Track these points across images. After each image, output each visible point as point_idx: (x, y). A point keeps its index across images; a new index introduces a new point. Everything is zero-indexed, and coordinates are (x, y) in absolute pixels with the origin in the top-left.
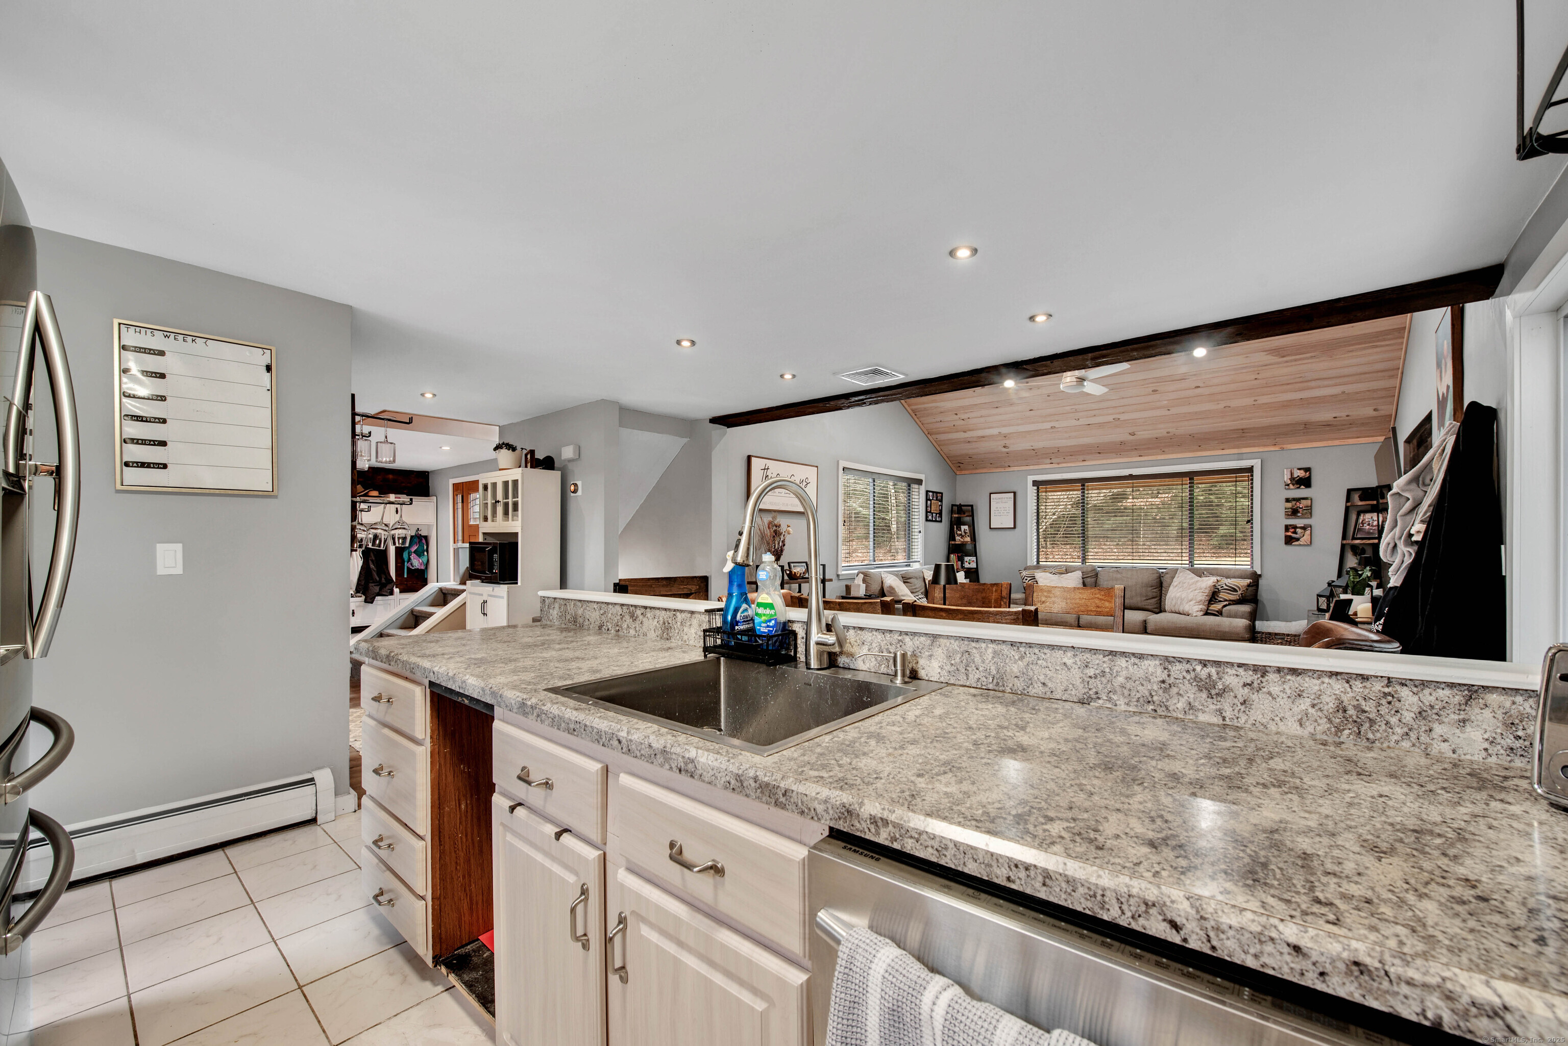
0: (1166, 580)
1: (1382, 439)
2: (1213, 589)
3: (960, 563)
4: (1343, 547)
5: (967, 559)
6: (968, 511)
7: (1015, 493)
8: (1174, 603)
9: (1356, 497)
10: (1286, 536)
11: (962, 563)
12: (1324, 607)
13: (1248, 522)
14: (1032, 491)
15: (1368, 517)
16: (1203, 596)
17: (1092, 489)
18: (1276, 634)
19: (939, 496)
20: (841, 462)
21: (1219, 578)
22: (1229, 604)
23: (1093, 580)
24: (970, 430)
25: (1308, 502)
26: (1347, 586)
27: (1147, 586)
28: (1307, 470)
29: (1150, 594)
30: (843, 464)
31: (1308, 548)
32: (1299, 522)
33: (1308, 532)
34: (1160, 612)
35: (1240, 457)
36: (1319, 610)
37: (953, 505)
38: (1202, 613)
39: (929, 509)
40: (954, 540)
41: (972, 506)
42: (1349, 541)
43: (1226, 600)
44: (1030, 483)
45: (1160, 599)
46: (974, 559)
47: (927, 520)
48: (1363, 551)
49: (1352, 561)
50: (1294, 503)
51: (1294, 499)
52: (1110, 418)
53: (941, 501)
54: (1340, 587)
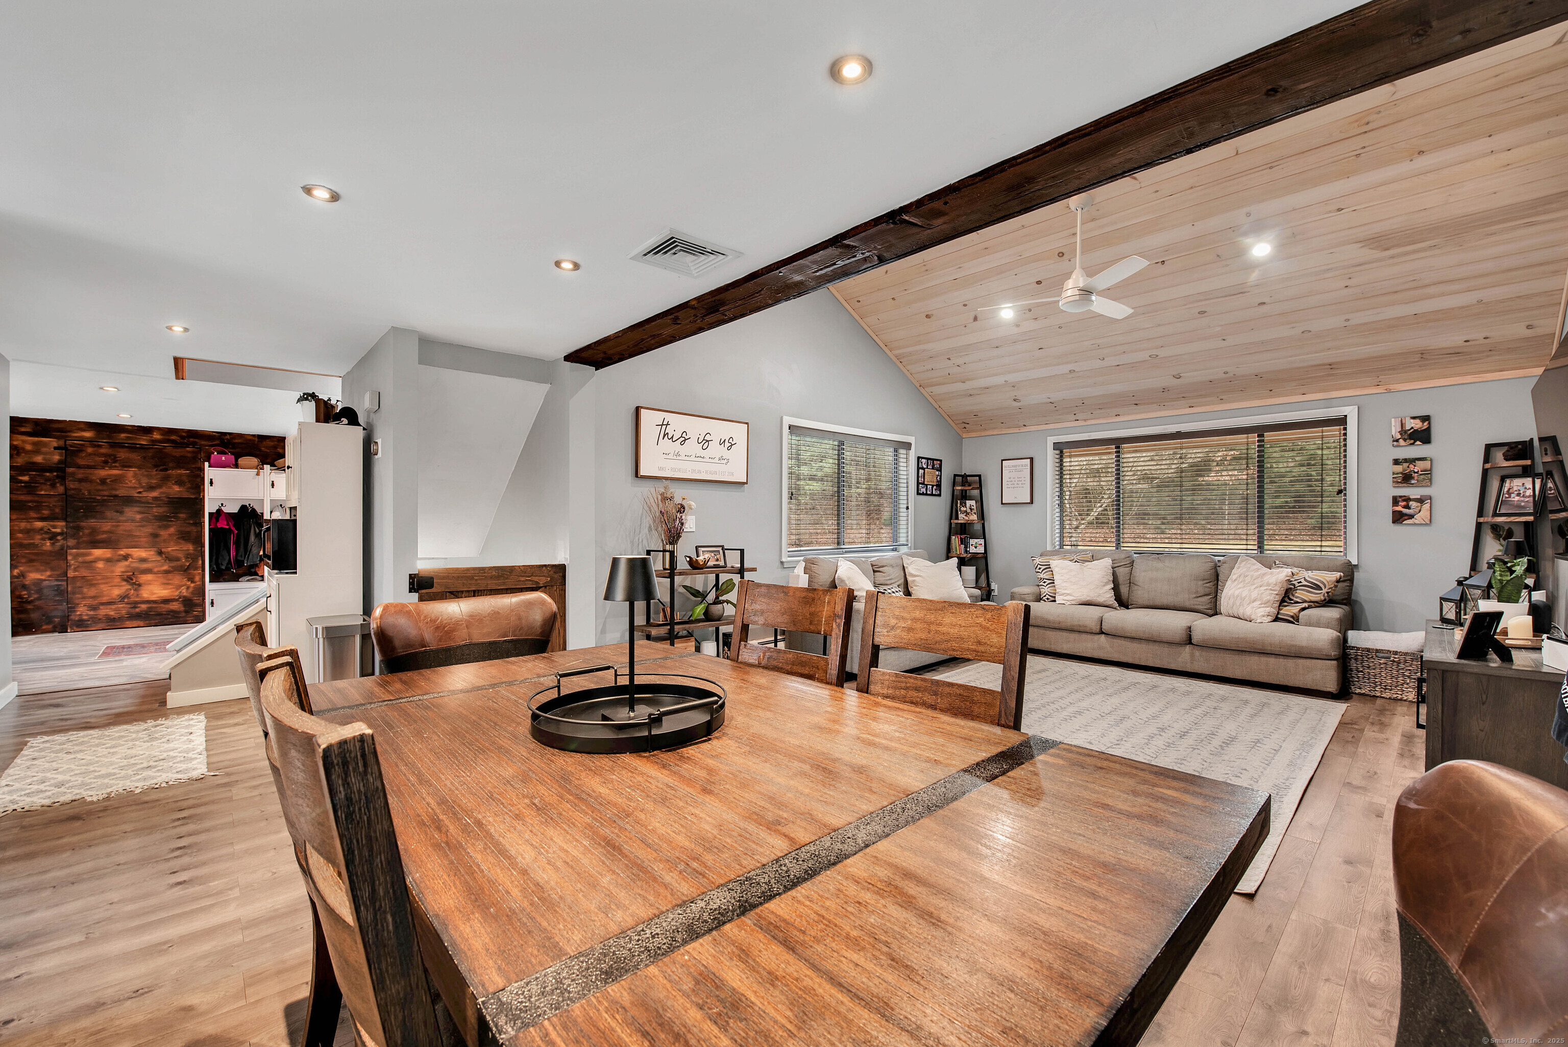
0: (1222, 571)
1: (1540, 371)
2: (1286, 586)
3: (963, 546)
4: (1479, 526)
5: (973, 541)
6: (975, 482)
7: (1032, 459)
8: (1231, 602)
9: (1498, 457)
10: (1394, 512)
11: (966, 547)
12: (1452, 616)
13: (1340, 492)
14: (1051, 456)
15: (1517, 483)
16: (1272, 596)
17: (1129, 452)
18: (1377, 651)
19: (936, 464)
20: (785, 418)
21: (1295, 570)
22: (1309, 607)
23: (1127, 570)
24: (969, 380)
25: (1426, 464)
26: (1490, 586)
27: (1197, 579)
28: (1426, 419)
29: (1202, 591)
30: (788, 420)
31: (1426, 528)
32: (1413, 492)
33: (1426, 506)
34: (1216, 614)
35: (1328, 403)
36: (1444, 620)
37: (955, 476)
38: (1270, 619)
39: (921, 480)
40: (957, 518)
41: (980, 476)
42: (1488, 519)
43: (1305, 601)
44: (1050, 446)
45: (1216, 596)
46: (982, 541)
47: (918, 494)
48: (1510, 534)
49: (1492, 548)
50: (1406, 465)
51: (1406, 460)
52: (1144, 355)
53: (940, 470)
54: (1478, 587)
